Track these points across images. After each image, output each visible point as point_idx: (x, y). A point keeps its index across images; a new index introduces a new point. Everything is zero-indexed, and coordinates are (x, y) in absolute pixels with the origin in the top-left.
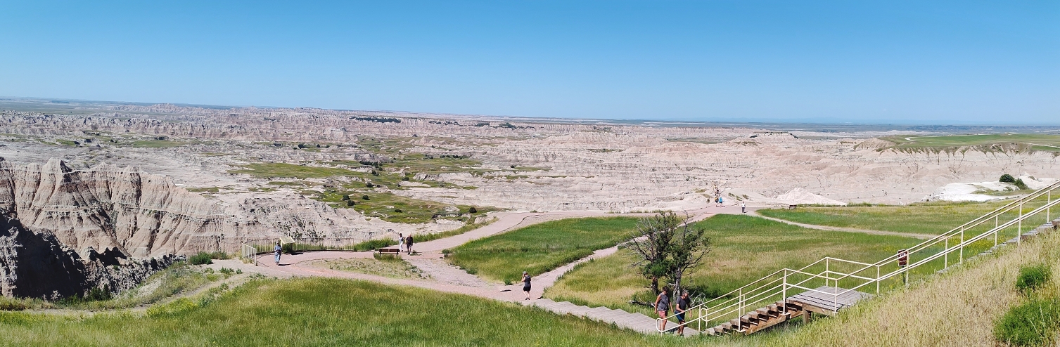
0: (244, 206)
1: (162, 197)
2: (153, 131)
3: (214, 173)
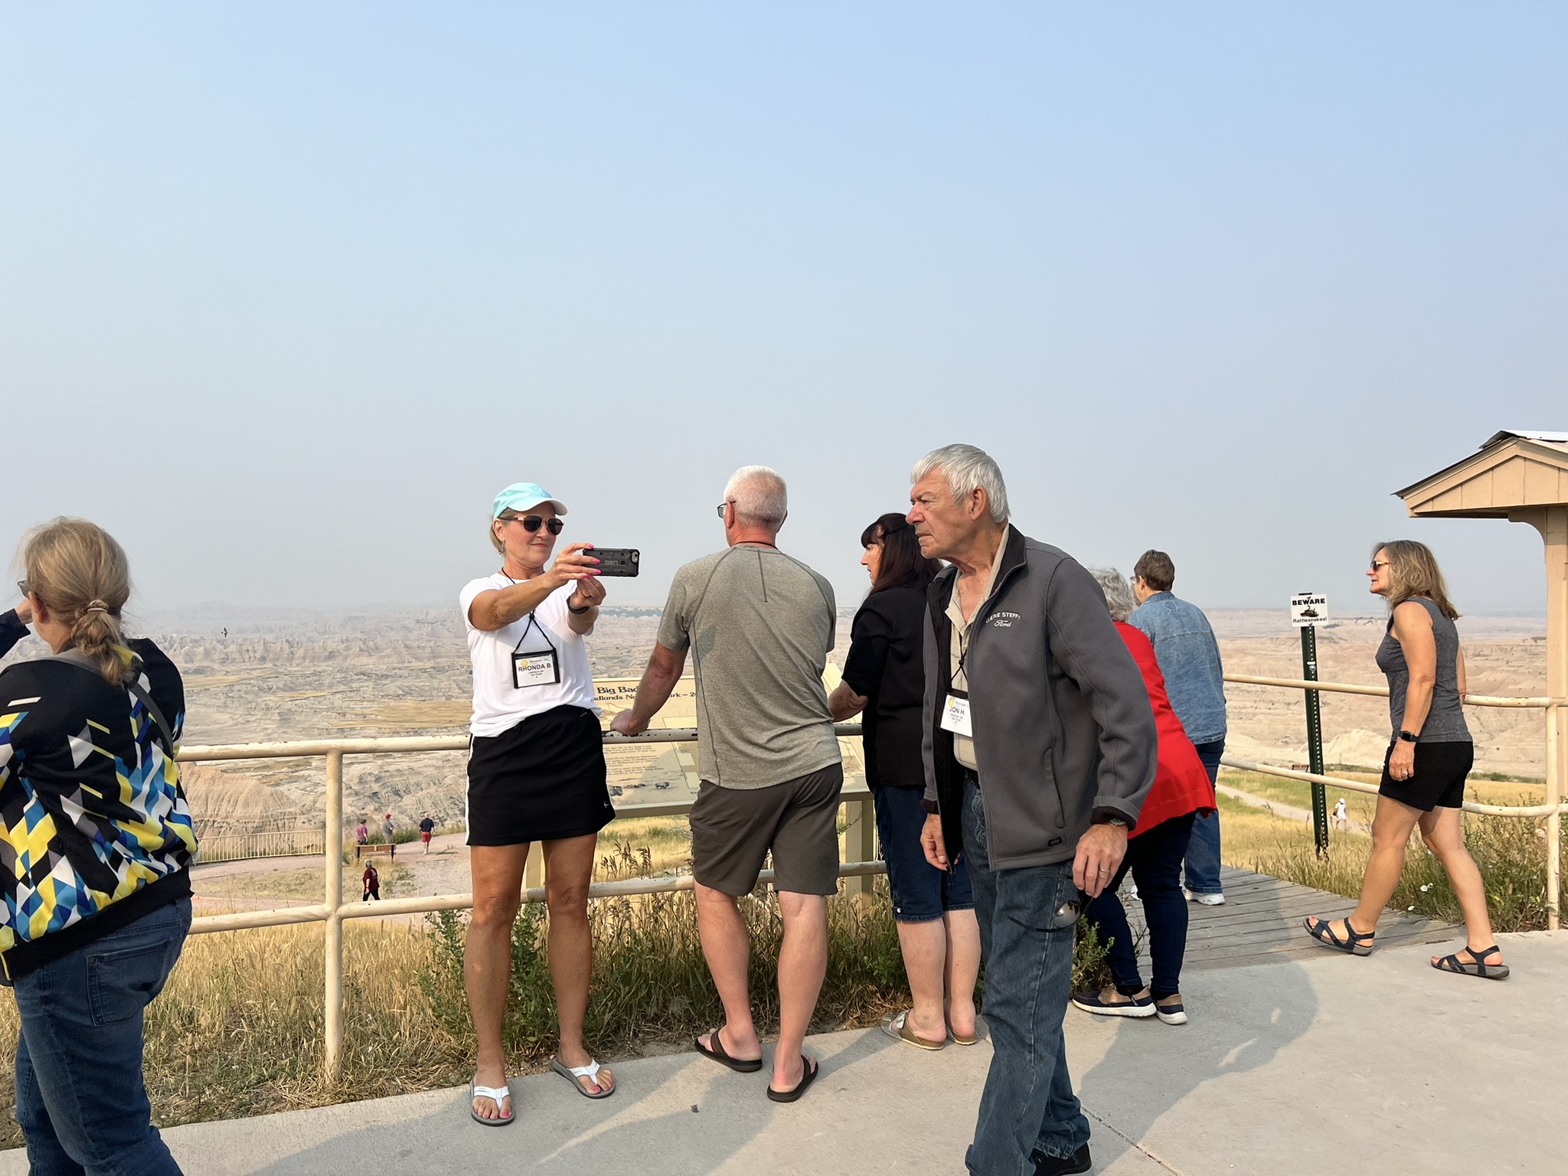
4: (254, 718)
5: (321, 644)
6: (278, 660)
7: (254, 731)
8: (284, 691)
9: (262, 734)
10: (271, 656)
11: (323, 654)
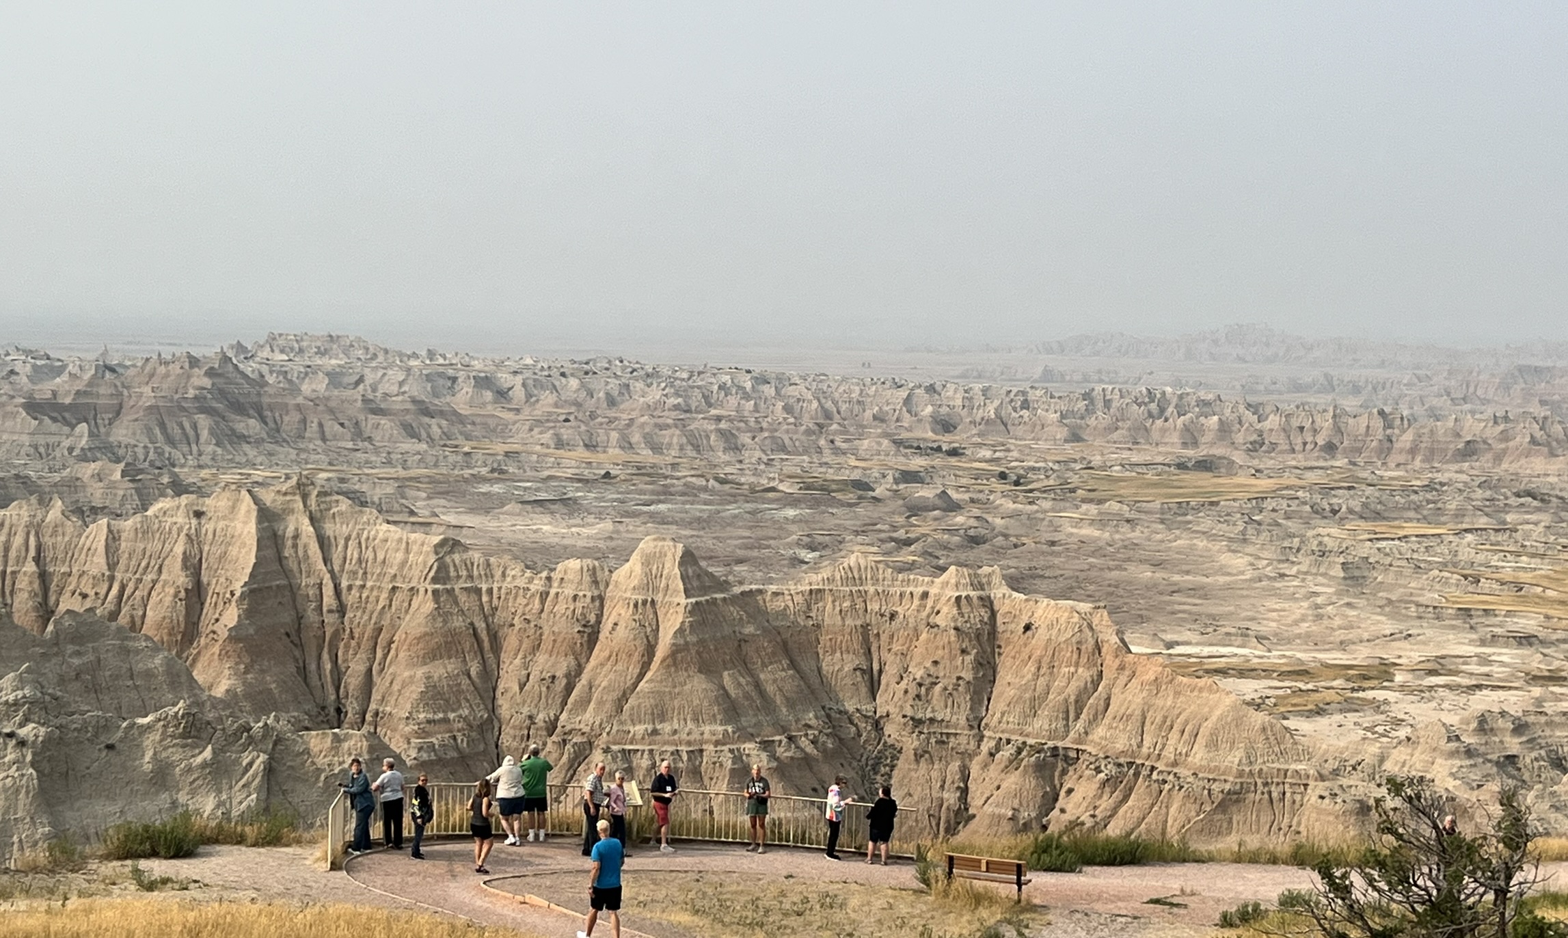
0: (1468, 739)
1: (1072, 690)
2: (1175, 438)
3: (1392, 607)
4: (1295, 569)
5: (1451, 424)
6: (1359, 451)
7: (1292, 598)
8: (1362, 517)
9: (1305, 604)
10: (1346, 443)
11: (1452, 446)
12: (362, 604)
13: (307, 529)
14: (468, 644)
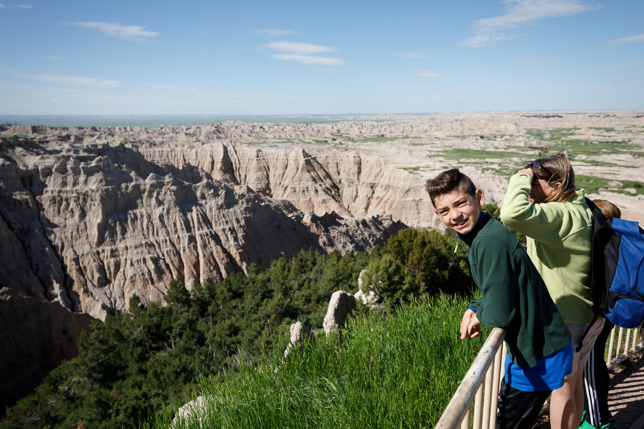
2: (377, 131)
3: (418, 157)
12: (243, 162)
13: (232, 149)
14: (263, 169)
